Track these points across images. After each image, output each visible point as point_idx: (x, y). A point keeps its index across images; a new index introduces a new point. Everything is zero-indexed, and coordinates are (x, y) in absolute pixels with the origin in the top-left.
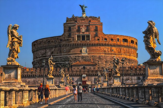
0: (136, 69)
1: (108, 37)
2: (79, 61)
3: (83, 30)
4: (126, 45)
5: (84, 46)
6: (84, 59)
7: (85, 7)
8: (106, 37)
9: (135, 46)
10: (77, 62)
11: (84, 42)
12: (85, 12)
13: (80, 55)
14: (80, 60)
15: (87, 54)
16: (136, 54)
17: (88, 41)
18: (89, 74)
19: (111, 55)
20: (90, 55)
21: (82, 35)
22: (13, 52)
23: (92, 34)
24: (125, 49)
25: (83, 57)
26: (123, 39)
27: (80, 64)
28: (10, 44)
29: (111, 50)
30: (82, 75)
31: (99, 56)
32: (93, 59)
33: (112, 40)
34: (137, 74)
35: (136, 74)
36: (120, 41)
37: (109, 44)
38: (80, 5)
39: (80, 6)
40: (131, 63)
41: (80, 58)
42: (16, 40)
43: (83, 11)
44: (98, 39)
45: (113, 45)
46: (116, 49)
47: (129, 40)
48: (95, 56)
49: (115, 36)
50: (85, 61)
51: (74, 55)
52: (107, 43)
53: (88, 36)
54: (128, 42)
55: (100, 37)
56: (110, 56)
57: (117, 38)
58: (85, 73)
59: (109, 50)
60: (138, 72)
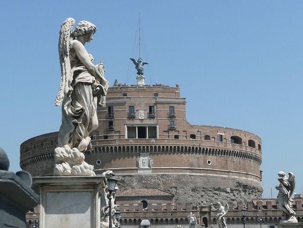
0: (265, 207)
1: (198, 131)
2: (133, 188)
3: (142, 114)
4: (239, 151)
5: (144, 151)
6: (144, 182)
7: (143, 64)
8: (194, 132)
9: (258, 152)
10: (126, 189)
11: (142, 143)
12: (142, 74)
13: (133, 174)
14: (135, 184)
15: (149, 172)
16: (259, 173)
17: (153, 140)
18: (157, 220)
19: (206, 174)
20: (159, 174)
21: (138, 127)
22: (76, 125)
23: (161, 124)
24: (236, 159)
25: (141, 179)
26: (232, 138)
27: (133, 195)
28: (67, 91)
29: (205, 161)
30: (140, 221)
31: (179, 175)
32: (164, 183)
33: (207, 137)
34: (268, 218)
35: (266, 218)
36: (224, 140)
37: (200, 148)
38: (131, 59)
39: (133, 60)
40: (249, 194)
41: (134, 180)
42: (88, 78)
43: (140, 72)
44: (176, 137)
45: (210, 149)
46: (217, 159)
47: (245, 139)
48: (168, 176)
49: (214, 129)
50: (146, 187)
51: (120, 174)
52: (196, 145)
53: (153, 129)
54: (243, 143)
55: (181, 131)
56: (204, 176)
57: (218, 134)
58: (147, 216)
59: (201, 162)
60: (270, 214)
